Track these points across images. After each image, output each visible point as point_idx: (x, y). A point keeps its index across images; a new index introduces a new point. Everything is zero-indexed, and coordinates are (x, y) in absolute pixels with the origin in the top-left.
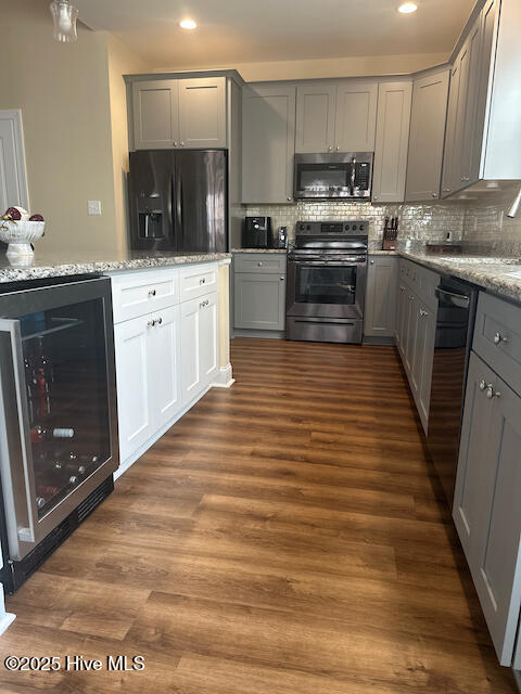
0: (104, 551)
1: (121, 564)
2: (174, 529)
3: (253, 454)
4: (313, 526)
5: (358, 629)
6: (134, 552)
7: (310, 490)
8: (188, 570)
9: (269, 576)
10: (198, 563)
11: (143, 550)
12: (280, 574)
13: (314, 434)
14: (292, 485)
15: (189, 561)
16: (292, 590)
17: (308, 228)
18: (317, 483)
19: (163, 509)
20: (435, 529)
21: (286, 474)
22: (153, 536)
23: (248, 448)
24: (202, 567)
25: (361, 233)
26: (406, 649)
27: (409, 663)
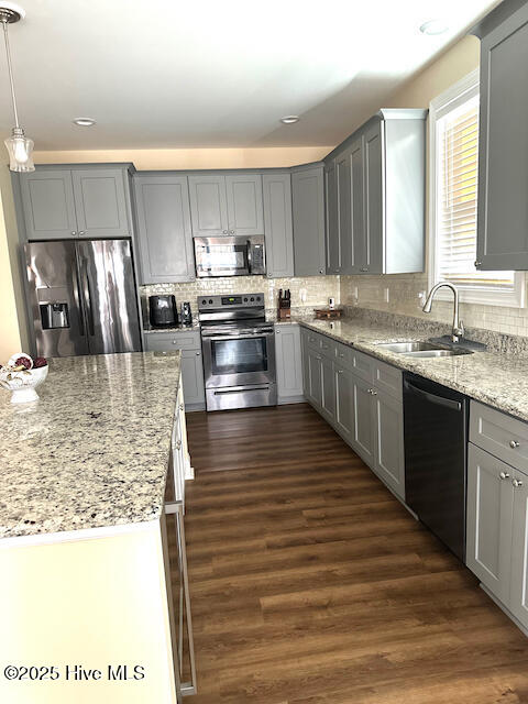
0: (217, 680)
1: (243, 687)
2: (259, 639)
3: (270, 547)
4: (364, 601)
5: (453, 677)
6: (245, 672)
7: (340, 569)
8: (301, 674)
9: (365, 657)
10: (303, 664)
11: (249, 667)
12: (372, 651)
13: (305, 512)
14: (324, 568)
15: (296, 665)
16: (390, 663)
17: (211, 302)
18: (340, 560)
19: (236, 623)
20: (448, 577)
21: (310, 560)
22: (247, 651)
23: (262, 542)
24: (309, 667)
25: (259, 304)
26: (491, 681)
27: (500, 691)
